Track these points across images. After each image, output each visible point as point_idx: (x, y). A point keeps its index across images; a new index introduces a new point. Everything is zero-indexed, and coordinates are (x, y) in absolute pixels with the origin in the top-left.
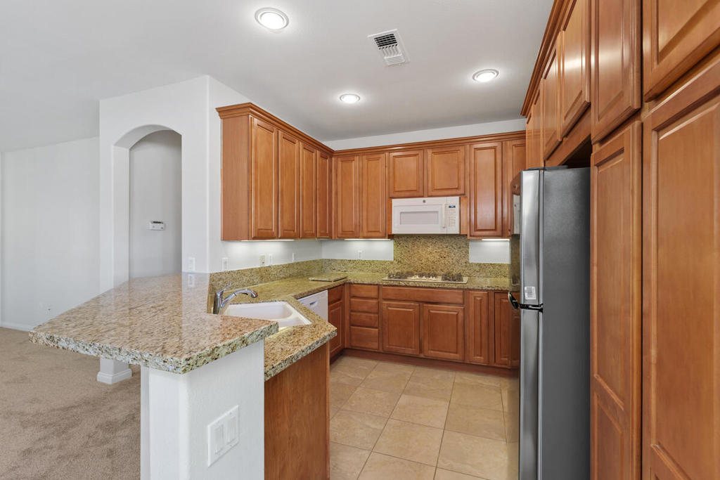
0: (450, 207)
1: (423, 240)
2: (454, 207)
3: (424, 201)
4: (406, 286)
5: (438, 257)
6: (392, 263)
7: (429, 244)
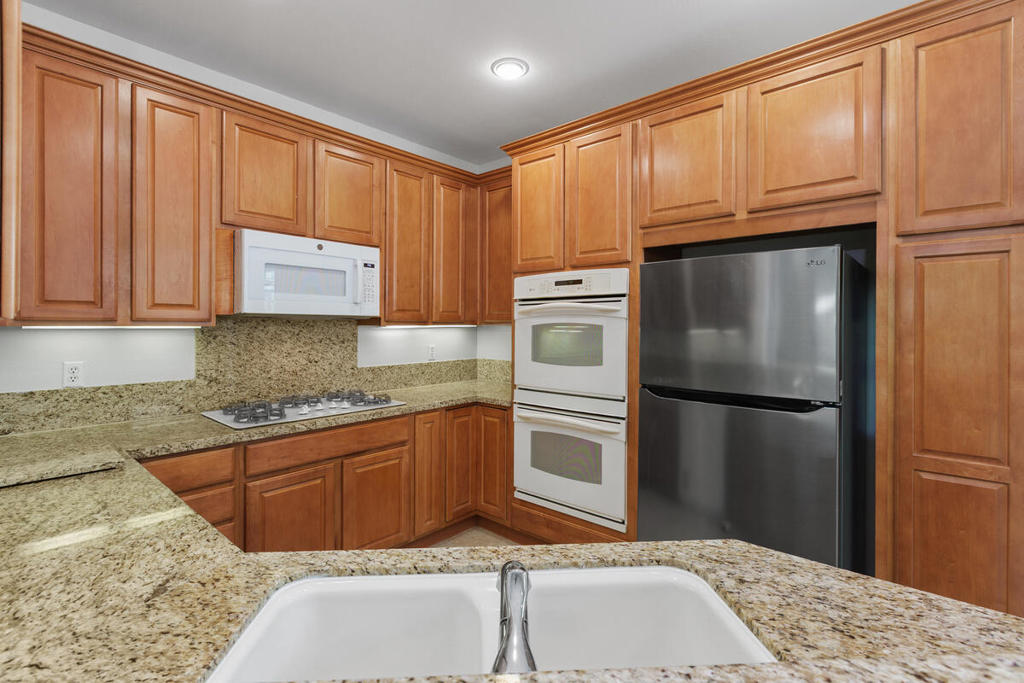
0: (366, 265)
1: (272, 329)
2: (373, 266)
3: (320, 247)
4: (310, 432)
5: (305, 362)
6: (191, 385)
7: (285, 337)
